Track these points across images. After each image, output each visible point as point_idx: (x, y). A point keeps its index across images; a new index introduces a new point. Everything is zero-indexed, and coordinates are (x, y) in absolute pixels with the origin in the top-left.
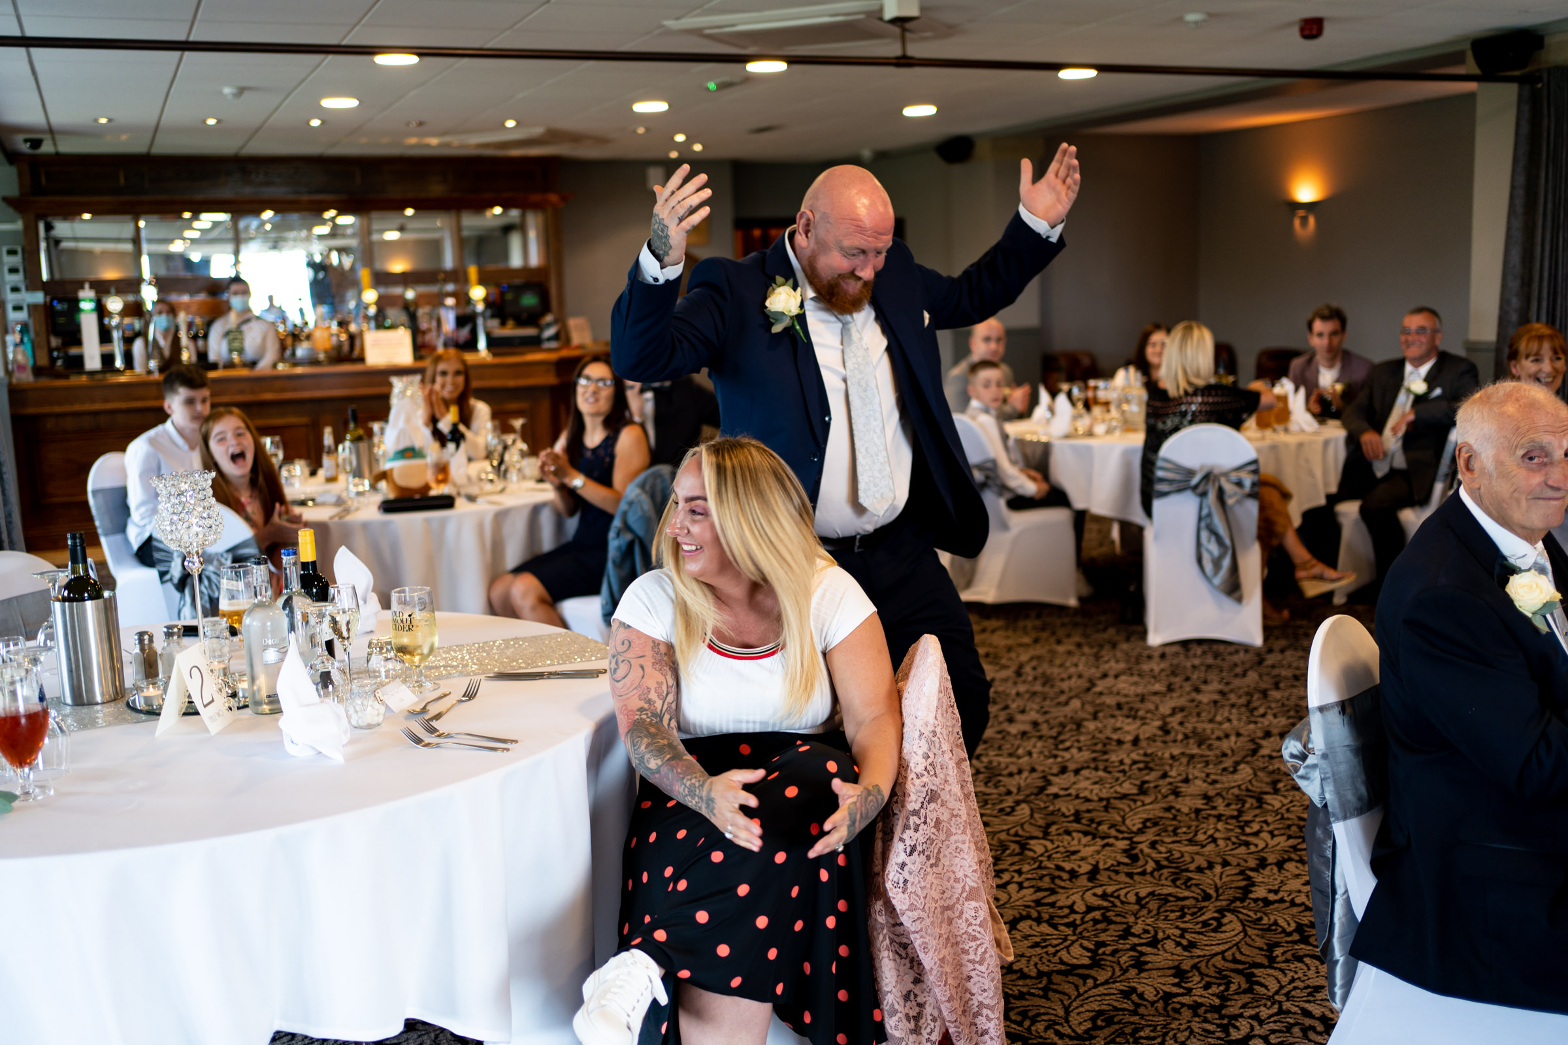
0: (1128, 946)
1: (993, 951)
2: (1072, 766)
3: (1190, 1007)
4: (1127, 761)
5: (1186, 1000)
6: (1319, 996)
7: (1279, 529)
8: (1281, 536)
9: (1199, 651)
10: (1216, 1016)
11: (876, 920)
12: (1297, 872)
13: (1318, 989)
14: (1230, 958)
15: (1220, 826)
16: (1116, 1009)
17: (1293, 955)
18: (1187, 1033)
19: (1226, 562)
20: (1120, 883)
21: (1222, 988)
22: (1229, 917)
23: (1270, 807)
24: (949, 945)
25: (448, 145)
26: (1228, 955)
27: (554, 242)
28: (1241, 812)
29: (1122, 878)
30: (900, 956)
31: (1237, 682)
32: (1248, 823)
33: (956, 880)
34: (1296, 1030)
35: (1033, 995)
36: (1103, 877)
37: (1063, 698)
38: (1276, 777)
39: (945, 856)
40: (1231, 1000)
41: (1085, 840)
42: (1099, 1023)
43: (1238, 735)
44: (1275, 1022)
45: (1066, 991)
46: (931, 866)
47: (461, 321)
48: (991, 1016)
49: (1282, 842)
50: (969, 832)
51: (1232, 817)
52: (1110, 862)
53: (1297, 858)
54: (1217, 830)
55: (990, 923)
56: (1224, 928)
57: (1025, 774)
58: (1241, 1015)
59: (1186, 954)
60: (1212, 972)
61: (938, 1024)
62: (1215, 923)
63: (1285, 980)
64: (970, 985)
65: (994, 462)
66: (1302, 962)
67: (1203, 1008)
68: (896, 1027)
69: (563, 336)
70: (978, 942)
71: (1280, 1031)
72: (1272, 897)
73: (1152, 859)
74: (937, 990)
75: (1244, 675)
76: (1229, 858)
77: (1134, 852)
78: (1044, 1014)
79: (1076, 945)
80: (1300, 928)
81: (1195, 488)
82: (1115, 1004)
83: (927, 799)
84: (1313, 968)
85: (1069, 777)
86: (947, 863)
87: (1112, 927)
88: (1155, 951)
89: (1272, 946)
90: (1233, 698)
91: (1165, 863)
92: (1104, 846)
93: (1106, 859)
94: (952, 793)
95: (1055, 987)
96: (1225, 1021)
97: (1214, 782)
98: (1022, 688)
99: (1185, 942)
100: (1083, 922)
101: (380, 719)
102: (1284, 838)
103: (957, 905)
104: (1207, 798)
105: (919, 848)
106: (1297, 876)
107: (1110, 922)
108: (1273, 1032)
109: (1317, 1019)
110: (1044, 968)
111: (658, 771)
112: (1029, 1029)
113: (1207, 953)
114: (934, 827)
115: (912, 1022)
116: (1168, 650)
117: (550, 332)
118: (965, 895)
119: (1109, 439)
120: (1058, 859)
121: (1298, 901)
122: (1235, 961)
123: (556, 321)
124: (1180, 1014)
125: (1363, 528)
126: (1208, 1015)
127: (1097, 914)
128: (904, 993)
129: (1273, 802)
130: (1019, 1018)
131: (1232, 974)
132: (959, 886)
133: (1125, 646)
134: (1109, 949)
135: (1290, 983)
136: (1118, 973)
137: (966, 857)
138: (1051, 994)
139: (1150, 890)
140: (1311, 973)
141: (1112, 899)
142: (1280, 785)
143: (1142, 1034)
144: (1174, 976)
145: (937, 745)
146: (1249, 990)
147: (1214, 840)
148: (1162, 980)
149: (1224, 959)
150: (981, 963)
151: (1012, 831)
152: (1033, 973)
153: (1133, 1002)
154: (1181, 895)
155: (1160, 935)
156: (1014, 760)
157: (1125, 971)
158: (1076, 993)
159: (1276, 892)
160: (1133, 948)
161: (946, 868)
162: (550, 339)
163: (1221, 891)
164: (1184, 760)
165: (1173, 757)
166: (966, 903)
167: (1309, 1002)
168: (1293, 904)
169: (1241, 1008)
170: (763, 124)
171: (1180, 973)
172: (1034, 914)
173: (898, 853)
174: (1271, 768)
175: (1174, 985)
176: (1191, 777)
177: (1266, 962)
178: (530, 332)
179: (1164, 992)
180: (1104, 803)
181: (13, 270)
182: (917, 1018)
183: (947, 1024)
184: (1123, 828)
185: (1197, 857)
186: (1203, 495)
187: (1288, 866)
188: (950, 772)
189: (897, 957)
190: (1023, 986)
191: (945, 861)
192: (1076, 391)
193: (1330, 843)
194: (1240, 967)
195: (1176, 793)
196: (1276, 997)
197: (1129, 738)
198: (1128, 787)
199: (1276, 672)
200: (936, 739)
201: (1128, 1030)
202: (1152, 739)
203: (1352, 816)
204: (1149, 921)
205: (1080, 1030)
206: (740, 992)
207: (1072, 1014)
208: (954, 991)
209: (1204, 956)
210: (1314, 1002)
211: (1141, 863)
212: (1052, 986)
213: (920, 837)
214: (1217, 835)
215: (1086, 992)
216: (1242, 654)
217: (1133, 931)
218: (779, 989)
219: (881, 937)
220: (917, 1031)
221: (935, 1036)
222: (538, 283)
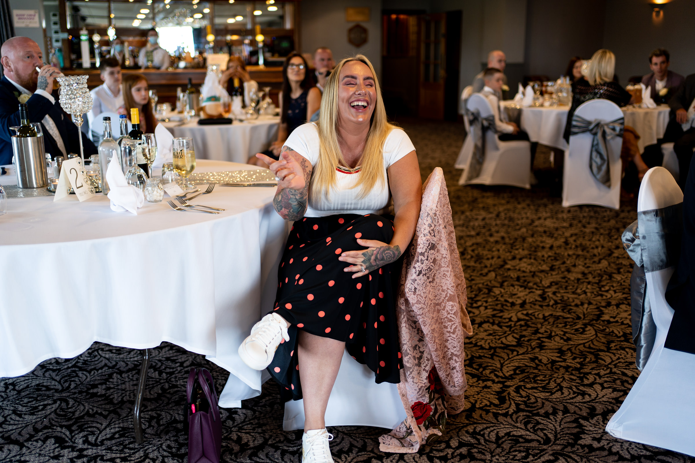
0: (536, 338)
1: (460, 328)
2: (518, 257)
3: (564, 367)
4: (546, 256)
5: (563, 364)
6: (632, 367)
7: (632, 152)
8: (633, 156)
9: (587, 210)
10: (577, 373)
11: (401, 308)
12: (626, 309)
13: (632, 363)
14: (588, 346)
15: (589, 286)
16: (526, 366)
17: (620, 347)
18: (561, 380)
19: (604, 168)
20: (535, 309)
21: (582, 360)
22: (589, 327)
23: (615, 280)
24: (437, 323)
26: (587, 345)
27: (298, 19)
28: (600, 281)
29: (537, 307)
30: (412, 327)
31: (605, 224)
32: (603, 286)
33: (443, 291)
34: (618, 382)
35: (486, 357)
36: (527, 306)
37: (518, 227)
38: (619, 266)
39: (437, 278)
40: (586, 365)
41: (520, 289)
42: (517, 372)
43: (603, 247)
44: (607, 377)
45: (503, 356)
46: (430, 282)
47: (251, 53)
48: (458, 360)
49: (620, 295)
50: (451, 266)
51: (596, 283)
52: (531, 300)
53: (626, 303)
54: (587, 288)
55: (459, 314)
56: (586, 333)
57: (495, 259)
58: (590, 373)
59: (565, 343)
60: (577, 352)
61: (430, 362)
62: (581, 330)
63: (614, 358)
64: (447, 344)
65: (493, 117)
66: (625, 350)
67: (571, 369)
68: (408, 362)
70: (453, 323)
71: (609, 382)
72: (612, 320)
73: (553, 299)
74: (430, 345)
75: (609, 221)
76: (592, 301)
77: (545, 296)
78: (490, 366)
79: (510, 336)
80: (625, 335)
81: (591, 131)
82: (527, 364)
83: (429, 247)
84: (630, 354)
85: (517, 261)
86: (438, 282)
87: (529, 329)
88: (550, 341)
89: (609, 342)
90: (602, 231)
91: (559, 301)
92: (530, 293)
93: (530, 298)
94: (443, 246)
95: (497, 354)
96: (582, 375)
97: (588, 267)
98: (498, 222)
99: (565, 338)
100: (515, 325)
101: (161, 198)
102: (621, 294)
103: (443, 303)
104: (584, 274)
105: (424, 272)
106: (626, 311)
107: (528, 326)
108: (606, 382)
109: (630, 377)
110: (493, 345)
112: (482, 373)
113: (576, 343)
114: (433, 262)
115: (417, 360)
116: (572, 209)
118: (447, 298)
119: (551, 109)
120: (506, 297)
121: (625, 322)
122: (590, 347)
124: (559, 370)
125: (675, 155)
126: (574, 372)
127: (522, 323)
128: (413, 346)
129: (617, 277)
130: (477, 367)
131: (588, 354)
132: (444, 294)
133: (551, 206)
134: (526, 339)
135: (617, 359)
136: (530, 349)
137: (449, 279)
138: (495, 357)
139: (550, 313)
140: (629, 356)
141: (531, 316)
142: (622, 270)
143: (539, 378)
144: (558, 353)
145: (437, 221)
146: (596, 362)
147: (585, 293)
148: (552, 354)
149: (584, 346)
150: (454, 333)
151: (485, 284)
152: (487, 347)
153: (536, 363)
154: (566, 316)
155: (553, 334)
156: (490, 252)
157: (533, 349)
158: (507, 358)
159: (614, 318)
160: (539, 339)
161: (438, 284)
163: (586, 316)
164: (574, 257)
165: (569, 255)
166: (447, 303)
167: (626, 369)
168: (622, 323)
169: (590, 369)
171: (561, 352)
172: (491, 321)
173: (412, 274)
174: (617, 262)
175: (557, 357)
176: (577, 264)
177: (606, 349)
179: (552, 360)
180: (532, 274)
181: (55, 23)
182: (420, 358)
183: (435, 362)
184: (540, 285)
185: (576, 300)
186: (595, 134)
187: (621, 306)
188: (443, 235)
189: (411, 327)
190: (481, 353)
191: (437, 280)
192: (536, 87)
193: (643, 286)
194: (592, 351)
195: (569, 271)
196: (609, 366)
197: (548, 246)
198: (545, 267)
199: (625, 220)
200: (436, 217)
201: (531, 376)
202: (559, 247)
203: (656, 270)
204: (548, 327)
205: (507, 375)
206: (330, 335)
207: (504, 367)
208: (438, 347)
209: (574, 345)
210: (629, 369)
211: (547, 301)
212: (496, 354)
213: (424, 267)
214: (587, 290)
215: (512, 357)
216: (608, 213)
217: (540, 331)
218: (351, 337)
219: (402, 316)
220: (419, 365)
221: (428, 368)
222: (289, 36)
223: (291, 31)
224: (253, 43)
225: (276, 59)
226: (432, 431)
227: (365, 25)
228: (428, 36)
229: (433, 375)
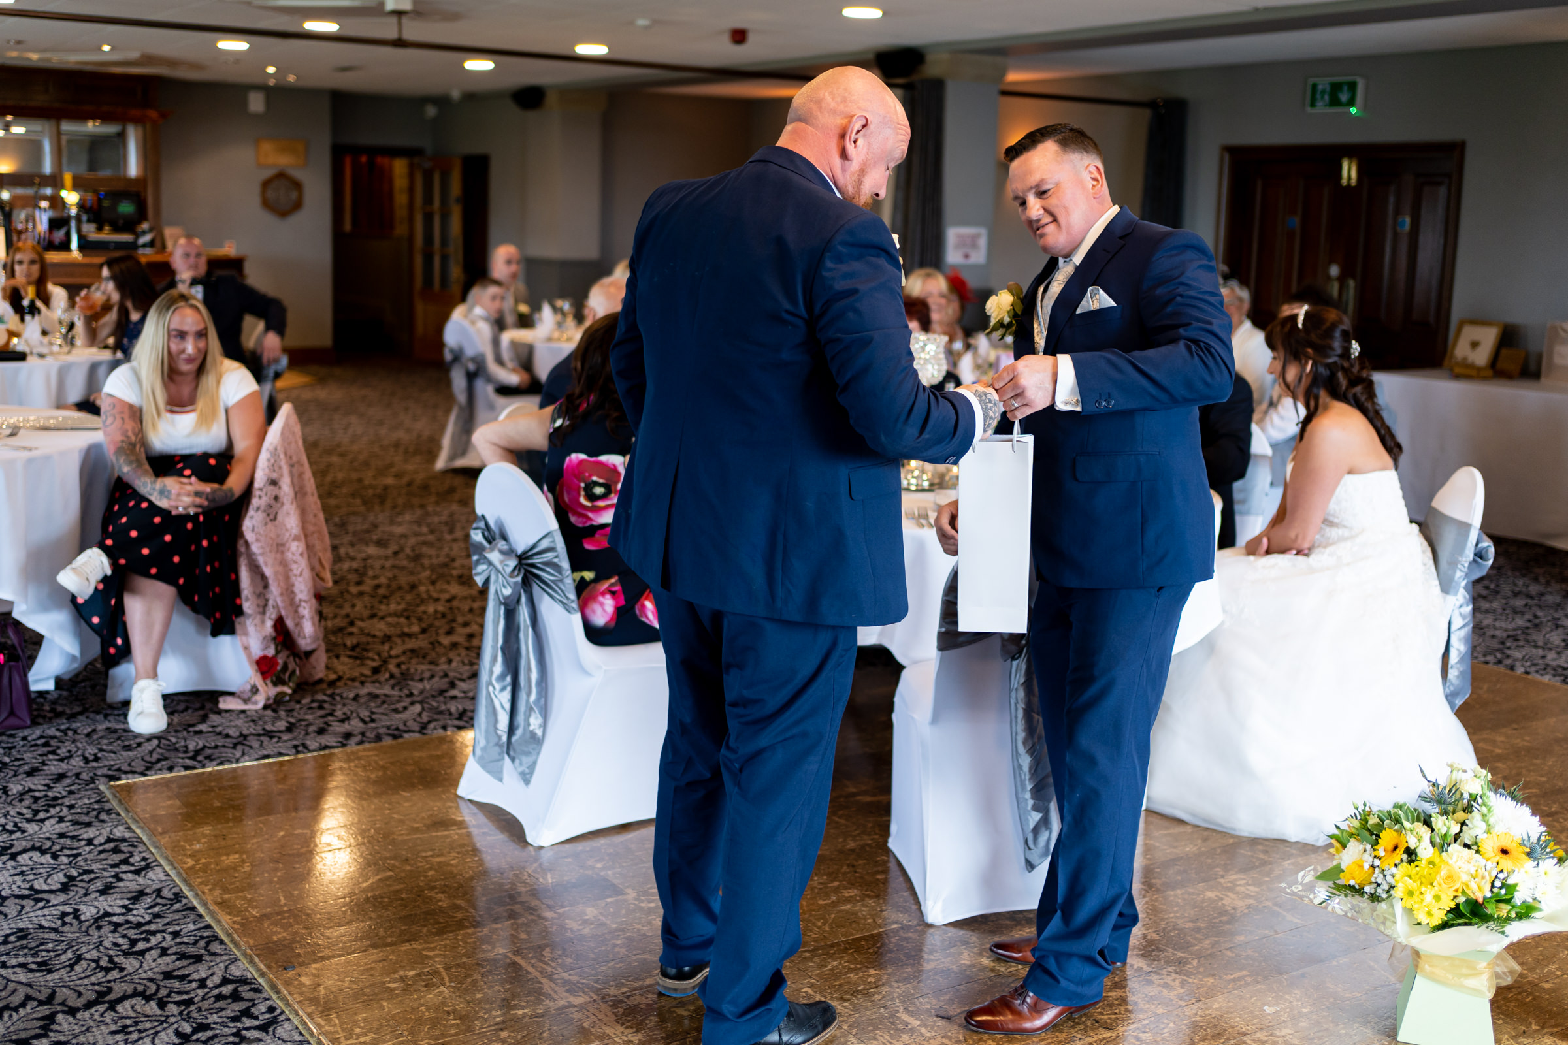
1: (307, 571)
24: (281, 566)
25: (49, 60)
27: (152, 155)
33: (287, 530)
46: (270, 520)
47: (55, 224)
55: (305, 556)
61: (276, 610)
64: (294, 589)
65: (483, 356)
69: (158, 244)
70: (299, 565)
74: (275, 592)
83: (268, 483)
86: (281, 520)
94: (284, 480)
103: (286, 544)
105: (264, 510)
111: (128, 473)
114: (273, 498)
115: (260, 608)
117: (146, 239)
118: (291, 538)
123: (151, 230)
128: (256, 592)
132: (287, 534)
150: (300, 577)
161: (280, 523)
162: (144, 245)
166: (292, 543)
170: (346, 64)
173: (250, 511)
178: (126, 237)
182: (265, 606)
183: (281, 611)
191: (280, 517)
206: (157, 577)
208: (284, 592)
213: (264, 504)
218: (181, 581)
220: (264, 613)
221: (274, 616)
222: (135, 192)
223: (140, 181)
224: (57, 202)
225: (106, 236)
226: (280, 689)
227: (297, 174)
228: (428, 199)
229: (279, 624)
